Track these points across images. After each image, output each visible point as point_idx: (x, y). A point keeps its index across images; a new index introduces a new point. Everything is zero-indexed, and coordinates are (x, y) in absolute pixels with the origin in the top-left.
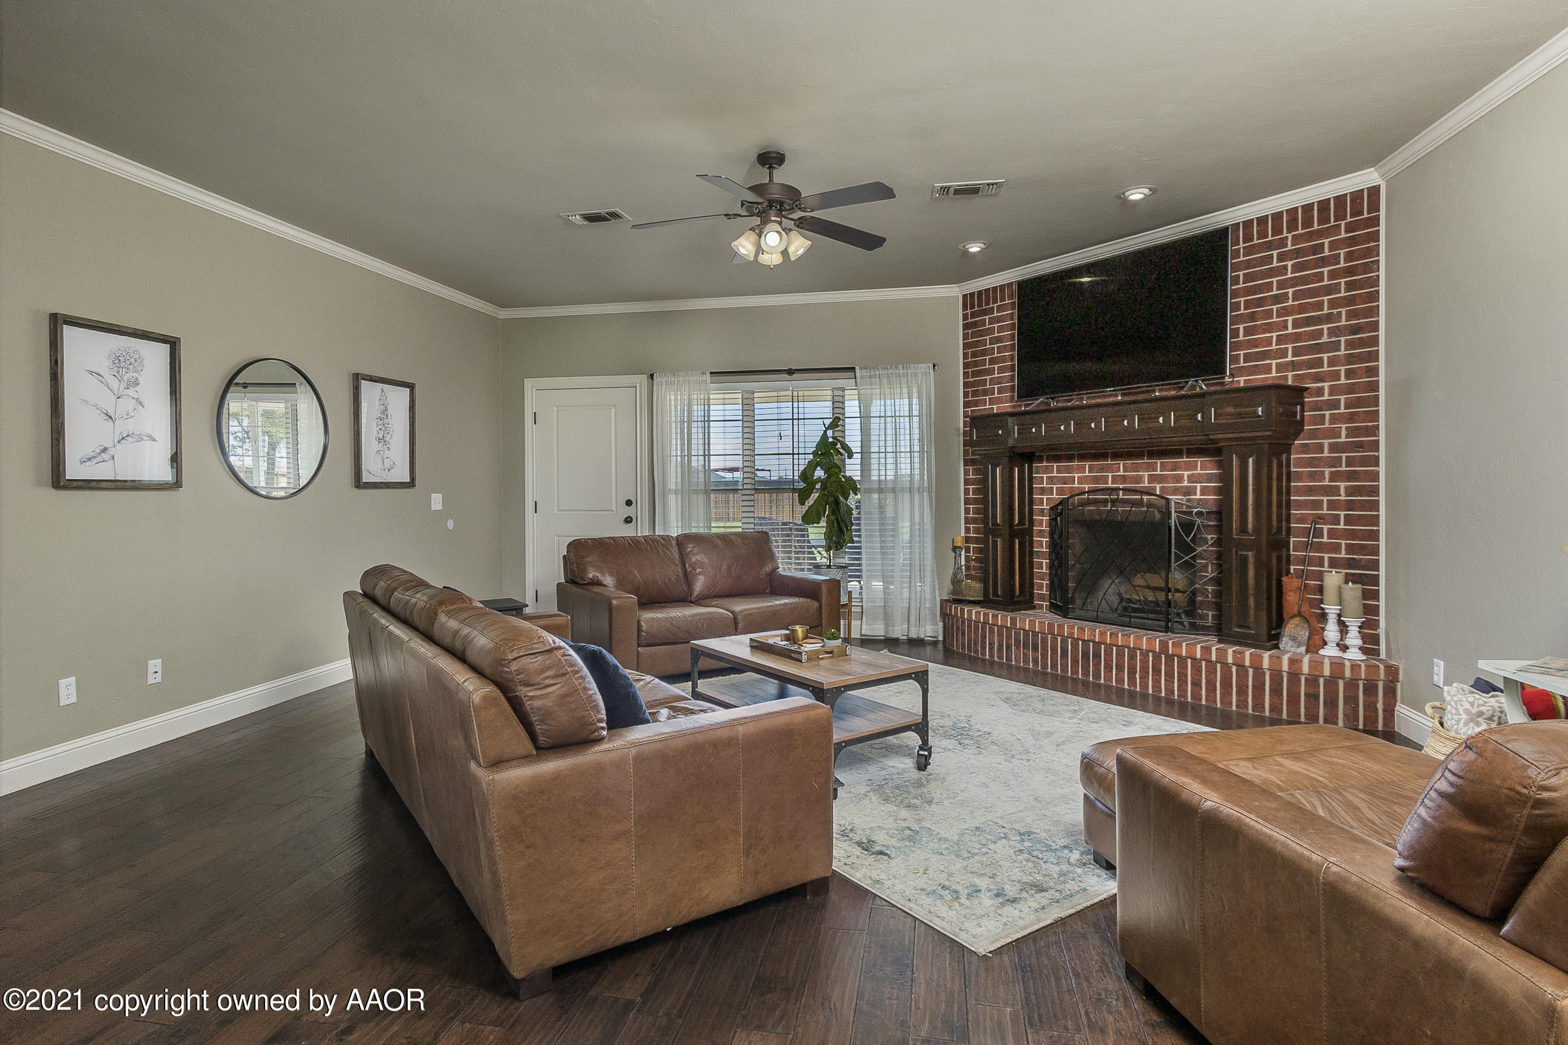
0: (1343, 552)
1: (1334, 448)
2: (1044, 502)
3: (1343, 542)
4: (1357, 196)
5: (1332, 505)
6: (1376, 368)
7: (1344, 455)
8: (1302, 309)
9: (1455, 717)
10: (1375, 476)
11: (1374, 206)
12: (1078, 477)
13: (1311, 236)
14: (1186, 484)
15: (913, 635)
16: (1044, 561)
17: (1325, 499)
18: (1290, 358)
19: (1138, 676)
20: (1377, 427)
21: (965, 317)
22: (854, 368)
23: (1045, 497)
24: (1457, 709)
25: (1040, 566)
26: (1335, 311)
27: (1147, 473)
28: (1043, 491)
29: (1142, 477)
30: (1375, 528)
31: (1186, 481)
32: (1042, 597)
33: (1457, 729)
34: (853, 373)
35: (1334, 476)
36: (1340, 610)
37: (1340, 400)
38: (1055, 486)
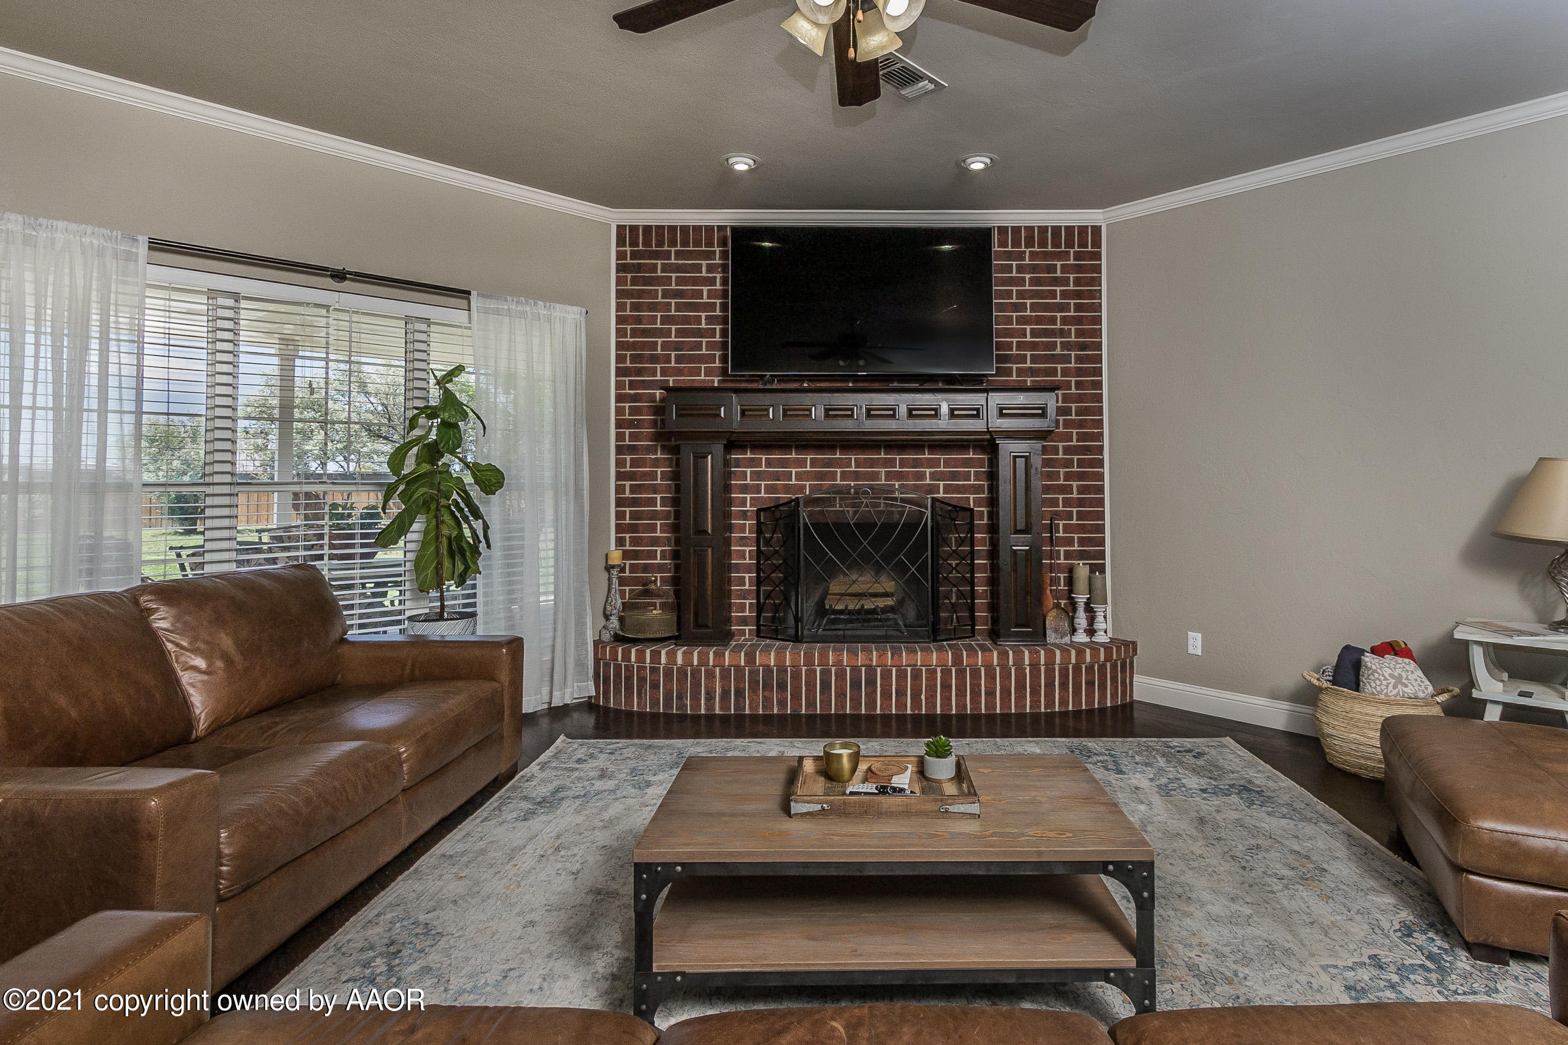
0: (1076, 545)
1: (1067, 450)
2: (746, 503)
3: (1076, 536)
4: (1083, 230)
5: (1067, 503)
6: (1100, 383)
7: (1076, 457)
8: (1039, 320)
9: (1385, 683)
10: (1100, 477)
11: (1097, 243)
12: (796, 472)
13: (1046, 256)
14: (928, 482)
15: (556, 702)
16: (747, 576)
17: (1061, 497)
18: (1028, 365)
19: (923, 697)
20: (1102, 434)
21: (621, 255)
22: (469, 293)
23: (748, 496)
24: (1383, 675)
25: (741, 581)
26: (1066, 327)
27: (883, 470)
28: (745, 489)
29: (878, 473)
30: (1101, 522)
31: (928, 479)
32: (744, 621)
33: (1387, 693)
34: (465, 302)
35: (1068, 477)
36: (1088, 599)
37: (1071, 407)
38: (763, 483)
